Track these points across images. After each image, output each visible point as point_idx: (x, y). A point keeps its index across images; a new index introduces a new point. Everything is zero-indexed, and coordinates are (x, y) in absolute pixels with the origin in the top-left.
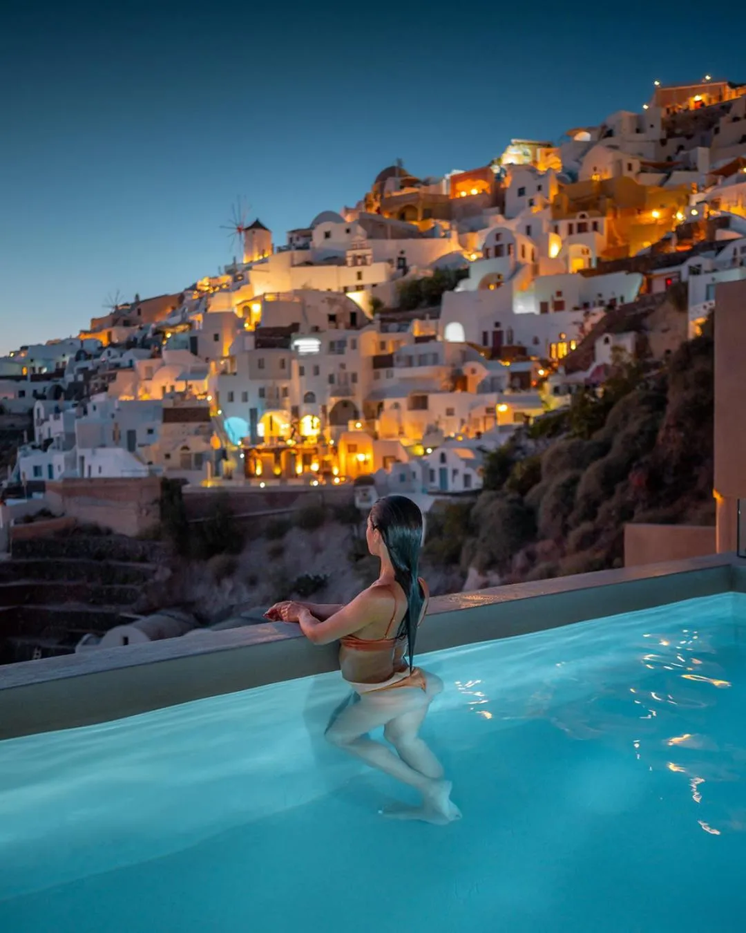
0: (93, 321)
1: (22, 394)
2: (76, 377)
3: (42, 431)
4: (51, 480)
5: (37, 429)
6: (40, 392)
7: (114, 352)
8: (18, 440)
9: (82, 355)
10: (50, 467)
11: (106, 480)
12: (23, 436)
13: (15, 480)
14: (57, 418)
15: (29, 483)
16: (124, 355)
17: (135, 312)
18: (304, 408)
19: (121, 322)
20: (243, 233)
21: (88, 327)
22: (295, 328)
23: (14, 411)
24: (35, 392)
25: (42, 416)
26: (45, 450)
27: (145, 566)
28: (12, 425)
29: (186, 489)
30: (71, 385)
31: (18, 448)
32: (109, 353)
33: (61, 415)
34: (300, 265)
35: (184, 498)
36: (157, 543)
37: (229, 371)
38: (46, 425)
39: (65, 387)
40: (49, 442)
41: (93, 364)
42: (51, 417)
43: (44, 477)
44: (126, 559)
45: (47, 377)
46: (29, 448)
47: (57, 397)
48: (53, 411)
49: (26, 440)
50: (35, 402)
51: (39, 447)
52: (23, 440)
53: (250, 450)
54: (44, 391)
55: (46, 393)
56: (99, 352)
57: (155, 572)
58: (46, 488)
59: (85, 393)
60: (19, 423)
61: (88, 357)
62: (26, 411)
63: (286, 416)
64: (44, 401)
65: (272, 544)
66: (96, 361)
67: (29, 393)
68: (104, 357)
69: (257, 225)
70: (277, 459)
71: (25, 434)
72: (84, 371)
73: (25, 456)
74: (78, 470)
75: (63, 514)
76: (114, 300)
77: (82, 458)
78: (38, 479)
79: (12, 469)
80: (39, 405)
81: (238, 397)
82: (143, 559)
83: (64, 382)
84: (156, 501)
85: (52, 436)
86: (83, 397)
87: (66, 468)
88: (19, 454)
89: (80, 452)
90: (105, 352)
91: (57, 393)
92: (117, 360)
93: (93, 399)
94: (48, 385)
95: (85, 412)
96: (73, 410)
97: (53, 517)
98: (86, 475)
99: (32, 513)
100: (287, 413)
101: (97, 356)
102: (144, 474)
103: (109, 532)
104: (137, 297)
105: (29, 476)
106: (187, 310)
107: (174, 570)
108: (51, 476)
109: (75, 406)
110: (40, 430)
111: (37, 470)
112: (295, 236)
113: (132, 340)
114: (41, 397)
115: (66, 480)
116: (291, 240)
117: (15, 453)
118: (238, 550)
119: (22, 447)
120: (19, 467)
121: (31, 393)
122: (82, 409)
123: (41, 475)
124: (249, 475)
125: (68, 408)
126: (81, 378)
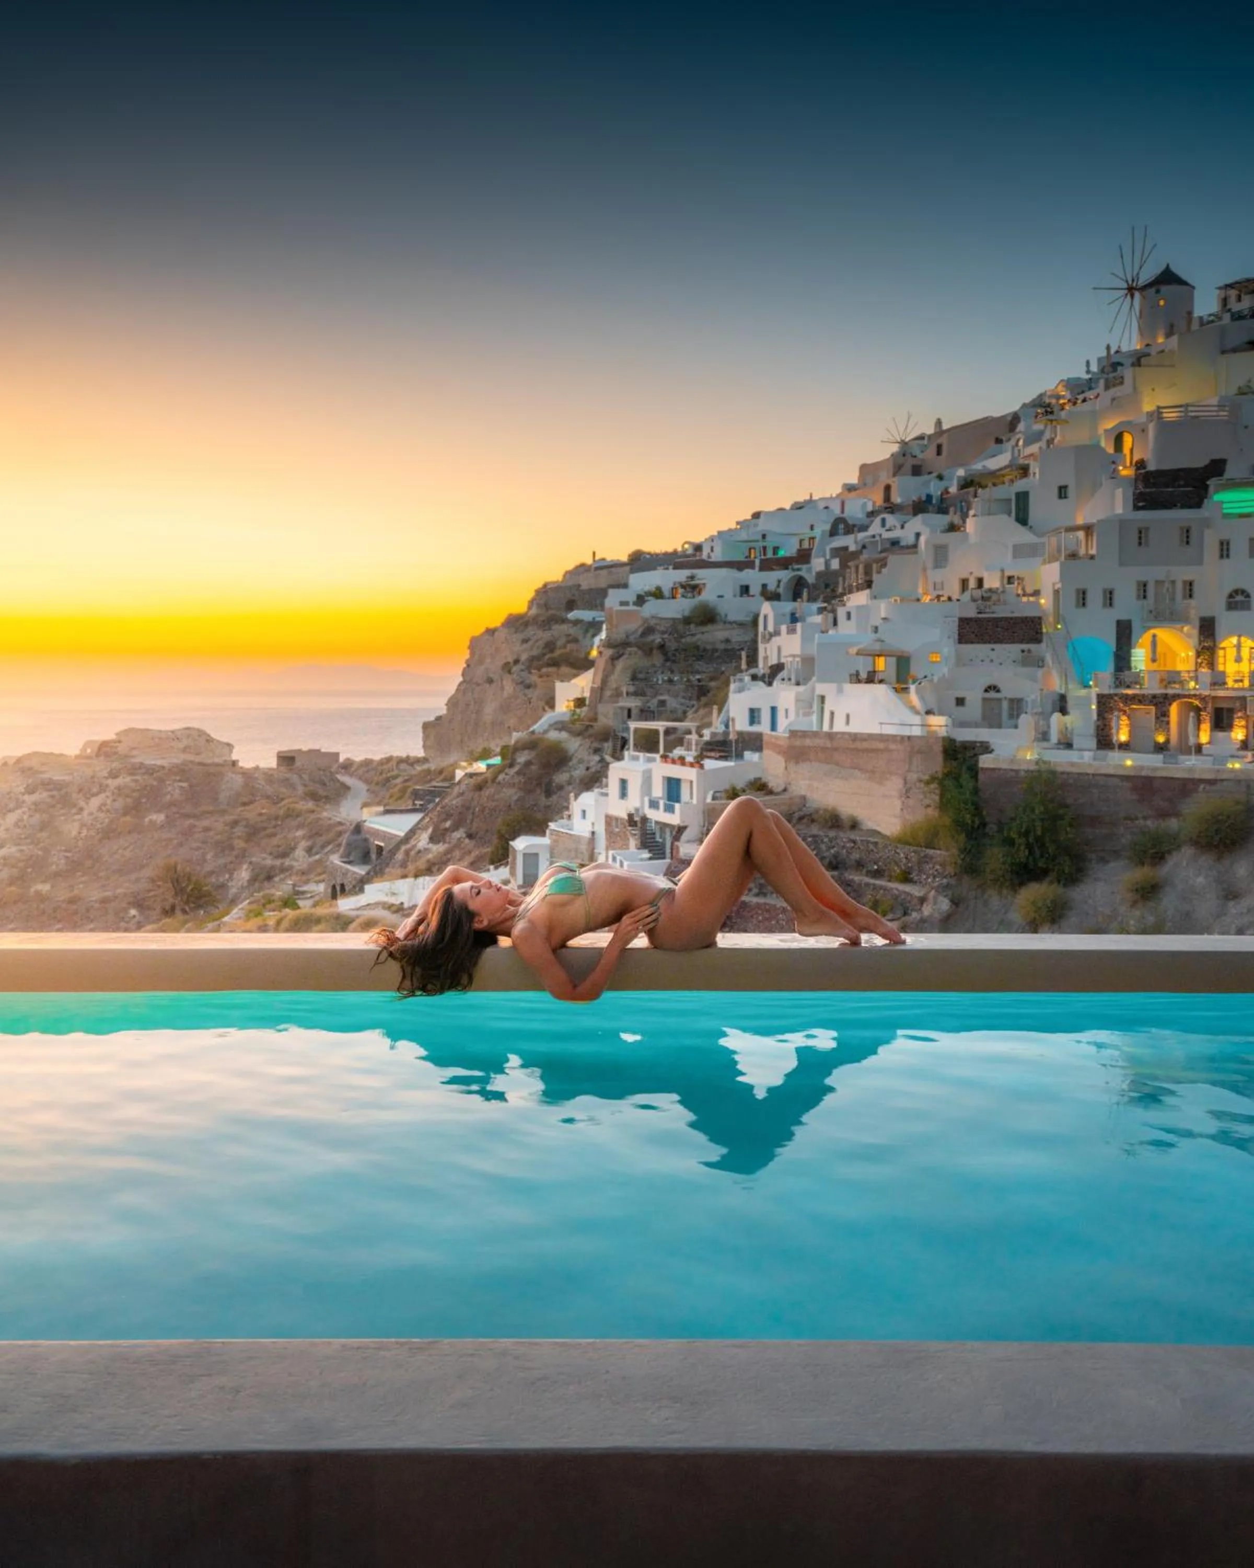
0: (864, 468)
1: (745, 590)
2: (827, 564)
3: (768, 653)
4: (773, 733)
5: (761, 647)
6: (772, 587)
7: (891, 519)
8: (734, 664)
9: (841, 526)
10: (774, 710)
11: (855, 737)
12: (740, 658)
13: (721, 729)
14: (792, 631)
15: (740, 734)
16: (906, 526)
17: (933, 449)
18: (1225, 619)
19: (908, 467)
20: (1137, 295)
21: (854, 480)
22: (1217, 467)
23: (731, 618)
24: (764, 586)
25: (771, 628)
26: (770, 684)
27: (907, 888)
28: (727, 641)
29: (985, 761)
30: (819, 575)
31: (732, 678)
32: (883, 521)
33: (799, 625)
34: (1234, 350)
35: (981, 776)
36: (931, 852)
37: (1082, 552)
38: (776, 640)
39: (810, 579)
40: (777, 669)
41: (856, 542)
42: (784, 628)
43: (763, 727)
44: (878, 874)
45: (785, 563)
46: (747, 679)
47: (796, 596)
48: (788, 618)
49: (744, 666)
50: (762, 603)
51: (762, 678)
52: (740, 665)
53: (1110, 696)
54: (778, 586)
55: (781, 590)
56: (866, 521)
57: (922, 900)
58: (764, 746)
59: (840, 590)
60: (737, 637)
61: (850, 529)
62: (749, 619)
63: (1189, 636)
64: (775, 603)
65: (1140, 874)
66: (861, 536)
67: (755, 589)
68: (875, 528)
69: (1168, 278)
70: (1163, 715)
71: (744, 654)
72: (842, 552)
73: (740, 690)
74: (814, 718)
75: (785, 790)
76: (902, 429)
77: (822, 699)
78: (755, 729)
79: (720, 711)
80: (767, 608)
81: (1095, 598)
82: (906, 878)
83: (809, 570)
84: (933, 779)
85: (783, 660)
86: (835, 597)
87: (797, 714)
88: (733, 686)
89: (821, 688)
90: (878, 520)
91: (798, 589)
92: (896, 534)
93: (849, 599)
94: (784, 575)
95: (835, 623)
96: (818, 619)
97: (771, 792)
98: (826, 728)
99: (740, 785)
100: (1191, 630)
101: (864, 528)
102: (917, 731)
103: (854, 825)
104: (939, 423)
105: (741, 724)
106: (1021, 443)
107: (955, 902)
108: (773, 727)
109: (821, 611)
110: (766, 649)
111: (754, 715)
112: (1233, 293)
113: (924, 498)
114: (771, 596)
115: (793, 734)
116: (1225, 301)
117: (727, 684)
118: (1073, 878)
119: (739, 676)
120: (728, 711)
121: (759, 588)
122: (831, 616)
123: (759, 723)
124: (1104, 741)
125: (811, 615)
126: (835, 564)
